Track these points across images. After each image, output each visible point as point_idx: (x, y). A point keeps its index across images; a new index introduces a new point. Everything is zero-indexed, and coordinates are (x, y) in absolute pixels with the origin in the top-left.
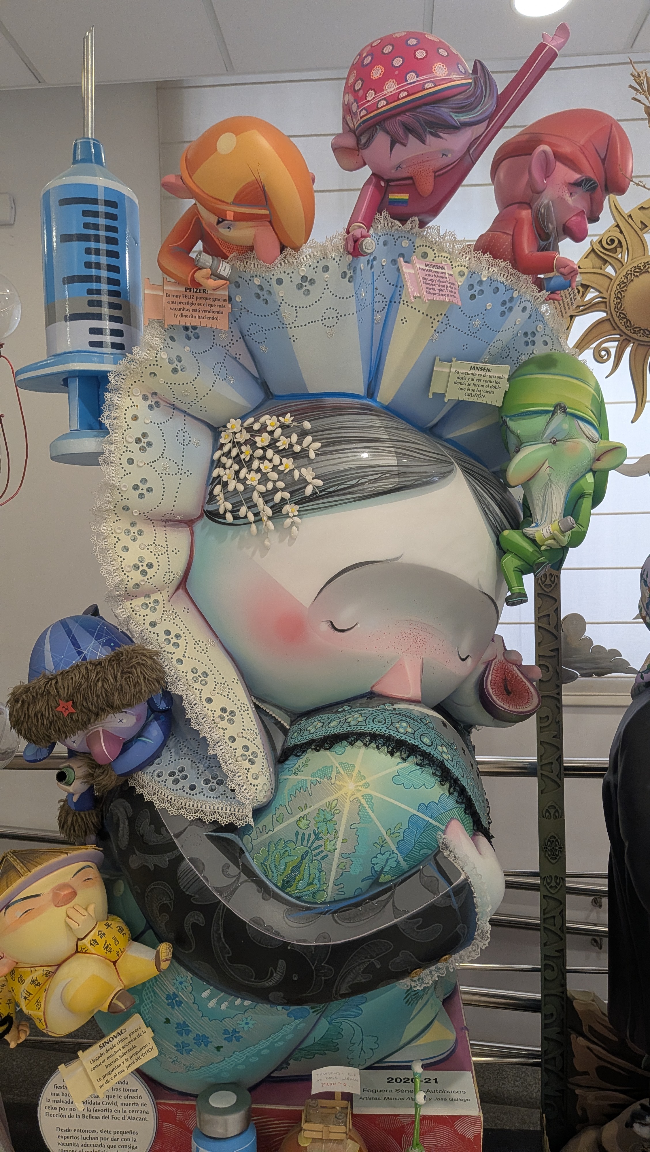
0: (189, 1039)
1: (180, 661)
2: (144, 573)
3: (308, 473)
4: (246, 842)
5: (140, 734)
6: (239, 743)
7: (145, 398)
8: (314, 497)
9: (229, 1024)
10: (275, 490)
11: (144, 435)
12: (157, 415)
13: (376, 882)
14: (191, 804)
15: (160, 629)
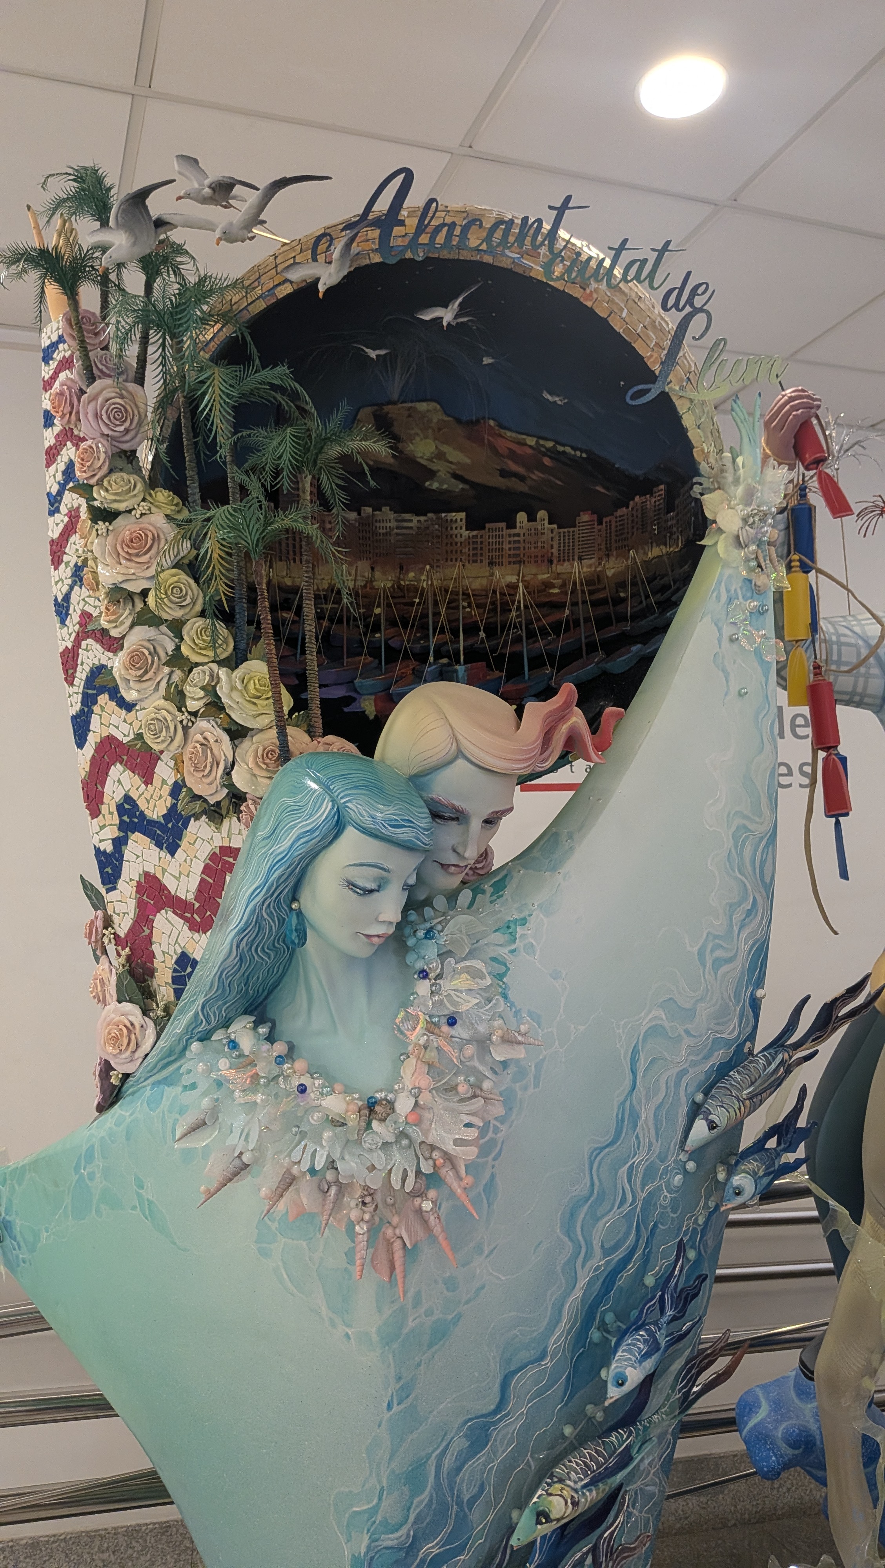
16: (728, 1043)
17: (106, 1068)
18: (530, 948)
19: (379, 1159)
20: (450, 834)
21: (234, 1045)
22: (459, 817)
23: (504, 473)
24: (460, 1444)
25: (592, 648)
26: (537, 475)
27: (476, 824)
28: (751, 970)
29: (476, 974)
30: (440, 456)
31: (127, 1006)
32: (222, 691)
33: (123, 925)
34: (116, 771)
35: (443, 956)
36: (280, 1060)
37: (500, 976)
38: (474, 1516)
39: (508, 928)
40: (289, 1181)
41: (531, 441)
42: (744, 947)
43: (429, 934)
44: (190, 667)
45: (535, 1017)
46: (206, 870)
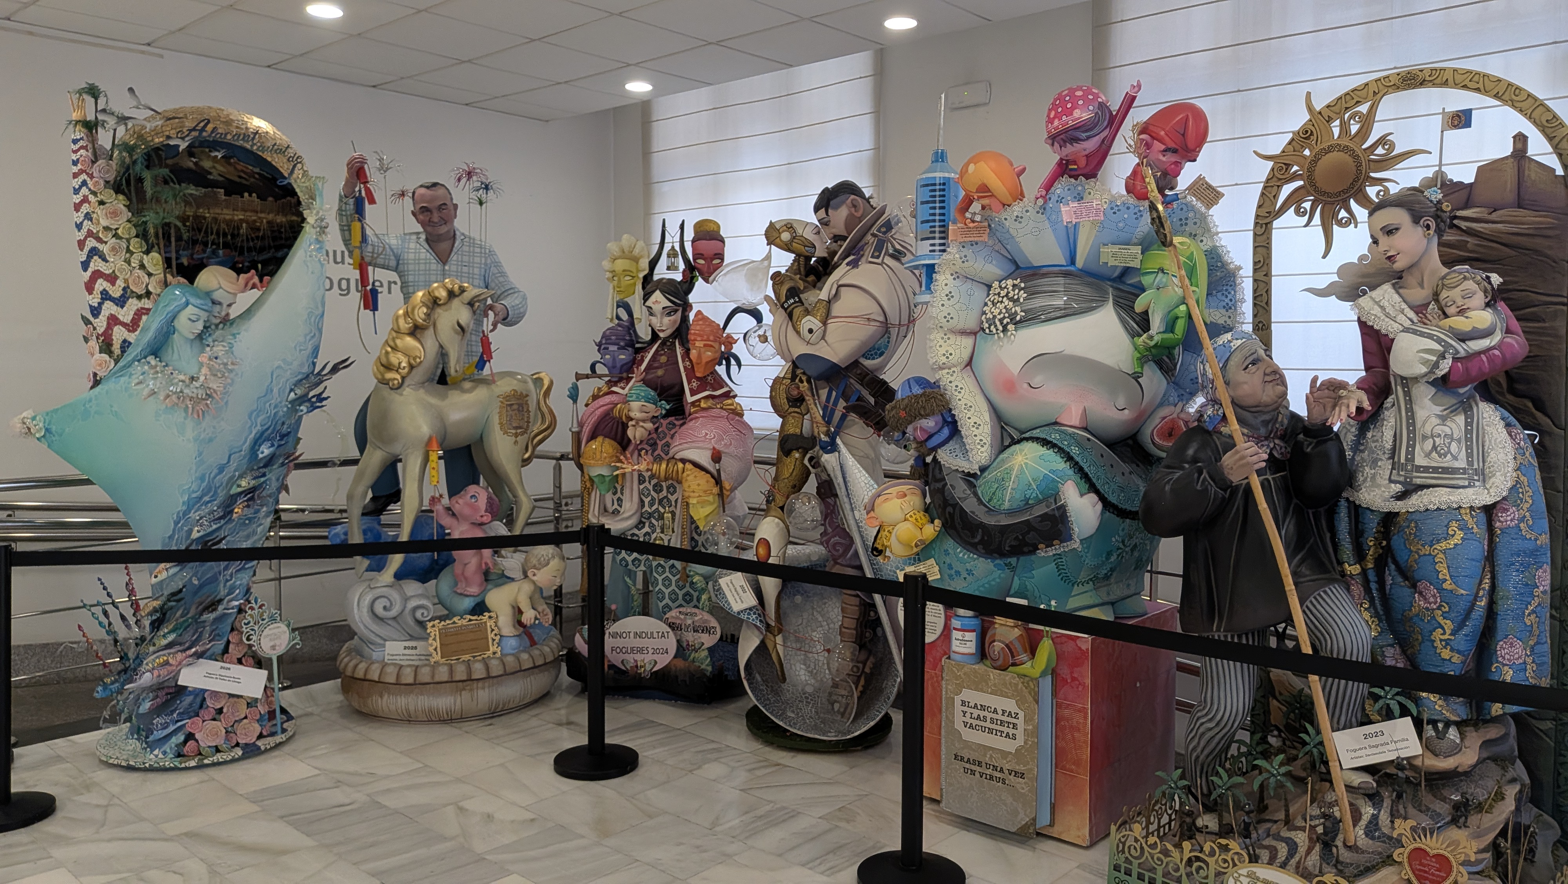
0: (953, 572)
1: (960, 400)
2: (948, 358)
3: (1018, 309)
4: (978, 483)
5: (939, 431)
6: (979, 438)
7: (952, 275)
8: (1020, 321)
9: (968, 566)
10: (1004, 317)
11: (950, 292)
12: (958, 282)
13: (1027, 503)
14: (955, 463)
15: (953, 384)
16: (303, 373)
17: (95, 375)
18: (241, 341)
19: (195, 391)
20: (217, 308)
21: (149, 363)
22: (220, 304)
23: (240, 177)
24: (216, 471)
25: (270, 247)
26: (252, 180)
27: (225, 306)
28: (313, 353)
29: (224, 346)
30: (214, 167)
31: (103, 355)
32: (145, 262)
33: (101, 330)
34: (100, 281)
35: (214, 341)
36: (164, 366)
37: (231, 348)
38: (219, 491)
39: (234, 335)
40: (168, 396)
41: (251, 168)
42: (310, 347)
43: (210, 335)
44: (132, 253)
45: (241, 359)
46: (135, 314)
